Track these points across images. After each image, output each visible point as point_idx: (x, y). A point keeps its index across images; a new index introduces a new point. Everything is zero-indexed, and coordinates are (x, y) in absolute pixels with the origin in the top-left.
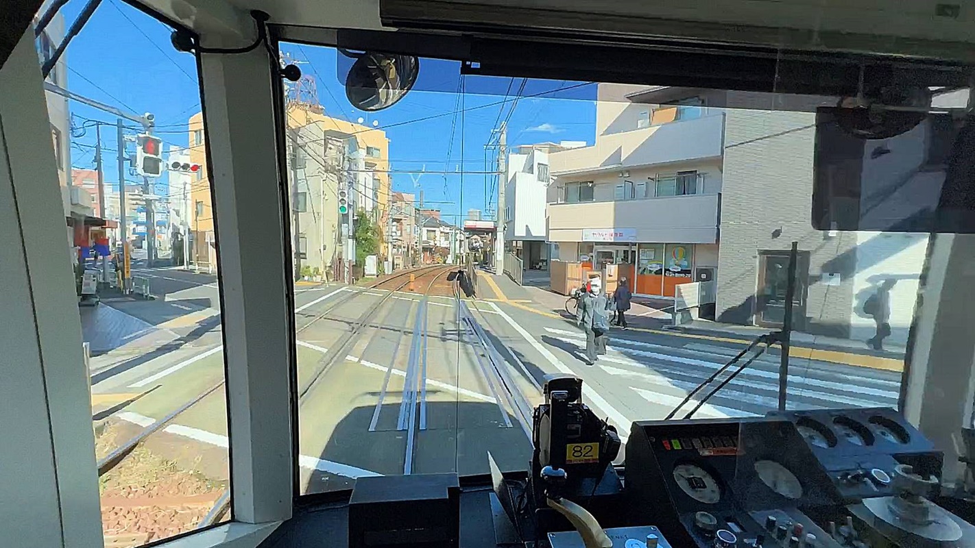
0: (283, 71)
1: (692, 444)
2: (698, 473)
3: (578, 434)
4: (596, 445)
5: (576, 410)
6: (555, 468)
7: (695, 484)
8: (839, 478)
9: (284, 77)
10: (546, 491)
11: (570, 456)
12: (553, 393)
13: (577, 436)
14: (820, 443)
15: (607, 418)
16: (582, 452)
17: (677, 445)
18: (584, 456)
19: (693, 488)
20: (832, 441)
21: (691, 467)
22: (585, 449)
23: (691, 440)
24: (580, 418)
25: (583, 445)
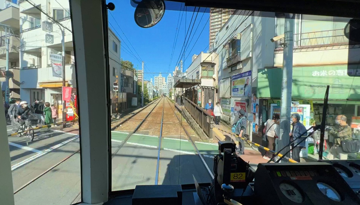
0: (107, 6)
1: (286, 174)
2: (291, 188)
3: (235, 168)
4: (244, 174)
5: (234, 157)
6: (227, 185)
7: (290, 193)
8: (357, 192)
9: (108, 8)
10: (223, 195)
11: (232, 179)
12: (225, 150)
13: (235, 169)
14: (344, 175)
15: (249, 161)
16: (238, 177)
17: (279, 174)
18: (239, 178)
19: (289, 195)
20: (350, 175)
21: (286, 185)
22: (239, 175)
23: (285, 172)
24: (236, 161)
25: (238, 174)
